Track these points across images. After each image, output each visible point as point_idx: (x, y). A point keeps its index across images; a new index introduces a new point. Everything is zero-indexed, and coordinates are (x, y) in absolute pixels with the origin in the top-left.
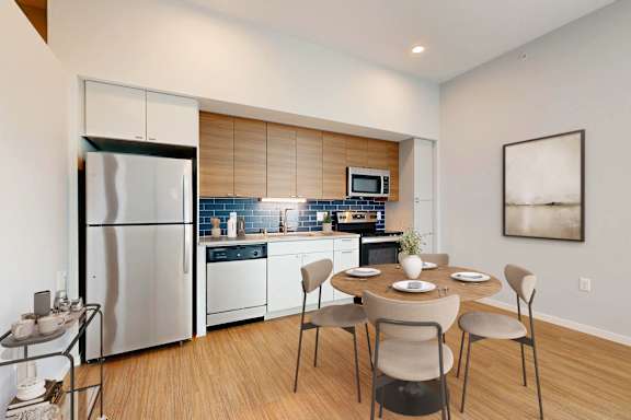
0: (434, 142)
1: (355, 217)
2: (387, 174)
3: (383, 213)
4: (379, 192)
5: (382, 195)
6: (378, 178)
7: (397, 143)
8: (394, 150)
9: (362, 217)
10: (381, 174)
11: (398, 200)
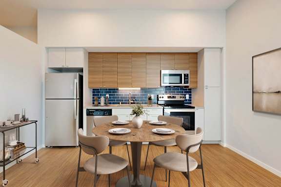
0: (221, 49)
1: (169, 97)
2: (187, 72)
3: (190, 95)
4: (181, 83)
5: (183, 84)
6: (181, 75)
7: (196, 53)
8: (194, 57)
9: (174, 97)
10: (183, 72)
11: (196, 88)
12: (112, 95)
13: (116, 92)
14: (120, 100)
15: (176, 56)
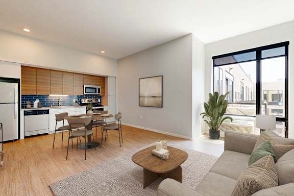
0: (116, 77)
1: (88, 101)
2: (100, 87)
3: (101, 99)
4: (96, 93)
5: (97, 94)
6: (96, 89)
7: (104, 77)
8: (103, 79)
9: (92, 101)
10: (97, 87)
11: (104, 95)
12: (42, 100)
13: (45, 98)
14: (51, 104)
15: (93, 78)
